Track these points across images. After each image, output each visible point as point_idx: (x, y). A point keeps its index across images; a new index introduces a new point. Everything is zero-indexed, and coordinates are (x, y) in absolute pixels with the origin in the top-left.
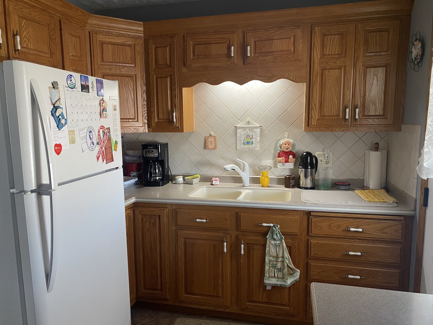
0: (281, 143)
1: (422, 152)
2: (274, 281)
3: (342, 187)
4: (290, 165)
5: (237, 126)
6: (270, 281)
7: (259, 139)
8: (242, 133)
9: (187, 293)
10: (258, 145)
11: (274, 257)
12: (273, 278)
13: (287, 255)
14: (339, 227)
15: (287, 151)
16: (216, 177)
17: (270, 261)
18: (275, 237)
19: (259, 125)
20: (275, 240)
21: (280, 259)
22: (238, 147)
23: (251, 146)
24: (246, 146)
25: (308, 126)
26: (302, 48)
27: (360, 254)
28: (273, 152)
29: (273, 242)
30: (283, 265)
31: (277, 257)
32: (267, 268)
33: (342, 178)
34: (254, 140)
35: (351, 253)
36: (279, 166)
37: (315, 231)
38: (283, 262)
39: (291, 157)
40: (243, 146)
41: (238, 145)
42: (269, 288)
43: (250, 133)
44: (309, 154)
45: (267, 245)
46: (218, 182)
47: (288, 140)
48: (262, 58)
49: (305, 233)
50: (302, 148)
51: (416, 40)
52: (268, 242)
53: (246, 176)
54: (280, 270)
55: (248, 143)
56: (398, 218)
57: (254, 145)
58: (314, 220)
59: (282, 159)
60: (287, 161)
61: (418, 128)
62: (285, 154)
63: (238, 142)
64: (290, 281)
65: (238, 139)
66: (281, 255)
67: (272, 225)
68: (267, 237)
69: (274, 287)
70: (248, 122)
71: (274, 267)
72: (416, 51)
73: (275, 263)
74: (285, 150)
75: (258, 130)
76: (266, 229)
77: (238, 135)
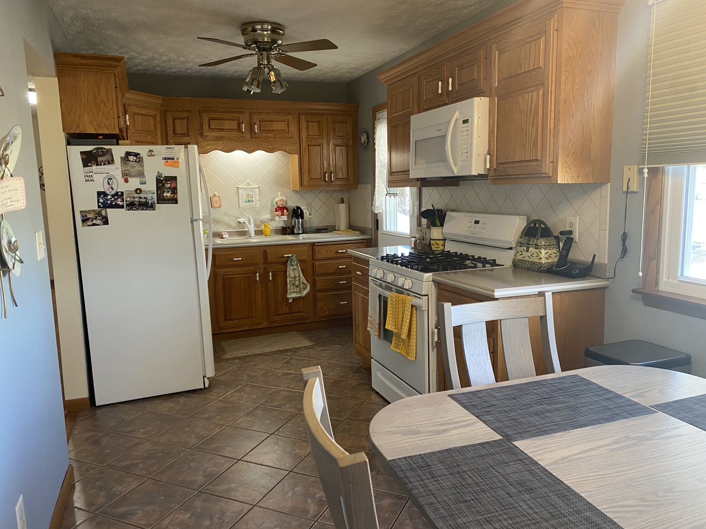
0: (277, 200)
1: (374, 198)
2: (294, 295)
3: (323, 231)
4: (285, 218)
5: (239, 187)
6: (291, 295)
7: (258, 197)
8: (243, 193)
9: (226, 320)
10: (258, 203)
11: (293, 278)
12: (293, 293)
13: (301, 275)
14: (332, 251)
15: (283, 206)
16: (224, 232)
17: (290, 281)
18: (293, 263)
19: (257, 186)
20: (293, 265)
21: (297, 279)
22: (241, 205)
23: (252, 204)
24: (247, 204)
25: (302, 186)
26: (293, 129)
27: (345, 266)
28: (269, 207)
29: (292, 268)
30: (300, 282)
31: (295, 277)
32: (289, 286)
33: (321, 225)
34: (254, 199)
35: (340, 267)
36: (277, 218)
37: (317, 256)
38: (299, 280)
39: (285, 211)
40: (245, 203)
41: (241, 203)
42: (290, 301)
43: (251, 193)
44: (298, 208)
45: (288, 270)
46: (228, 235)
47: (281, 198)
48: (265, 135)
49: (311, 258)
50: (292, 204)
51: (364, 132)
52: (288, 268)
53: (252, 228)
54: (297, 286)
55: (249, 201)
56: (364, 241)
57: (254, 203)
58: (317, 248)
59: (279, 213)
60: (283, 215)
61: (369, 186)
62: (281, 209)
63: (240, 200)
64: (305, 293)
65: (240, 198)
66: (298, 276)
67: (291, 255)
68: (288, 264)
69: (294, 299)
70: (248, 184)
71: (294, 285)
72: (364, 138)
73: (293, 282)
74: (281, 206)
75: (257, 190)
76: (286, 259)
77: (240, 195)
